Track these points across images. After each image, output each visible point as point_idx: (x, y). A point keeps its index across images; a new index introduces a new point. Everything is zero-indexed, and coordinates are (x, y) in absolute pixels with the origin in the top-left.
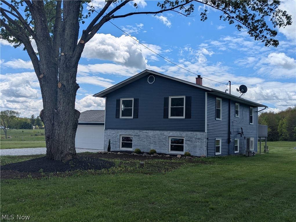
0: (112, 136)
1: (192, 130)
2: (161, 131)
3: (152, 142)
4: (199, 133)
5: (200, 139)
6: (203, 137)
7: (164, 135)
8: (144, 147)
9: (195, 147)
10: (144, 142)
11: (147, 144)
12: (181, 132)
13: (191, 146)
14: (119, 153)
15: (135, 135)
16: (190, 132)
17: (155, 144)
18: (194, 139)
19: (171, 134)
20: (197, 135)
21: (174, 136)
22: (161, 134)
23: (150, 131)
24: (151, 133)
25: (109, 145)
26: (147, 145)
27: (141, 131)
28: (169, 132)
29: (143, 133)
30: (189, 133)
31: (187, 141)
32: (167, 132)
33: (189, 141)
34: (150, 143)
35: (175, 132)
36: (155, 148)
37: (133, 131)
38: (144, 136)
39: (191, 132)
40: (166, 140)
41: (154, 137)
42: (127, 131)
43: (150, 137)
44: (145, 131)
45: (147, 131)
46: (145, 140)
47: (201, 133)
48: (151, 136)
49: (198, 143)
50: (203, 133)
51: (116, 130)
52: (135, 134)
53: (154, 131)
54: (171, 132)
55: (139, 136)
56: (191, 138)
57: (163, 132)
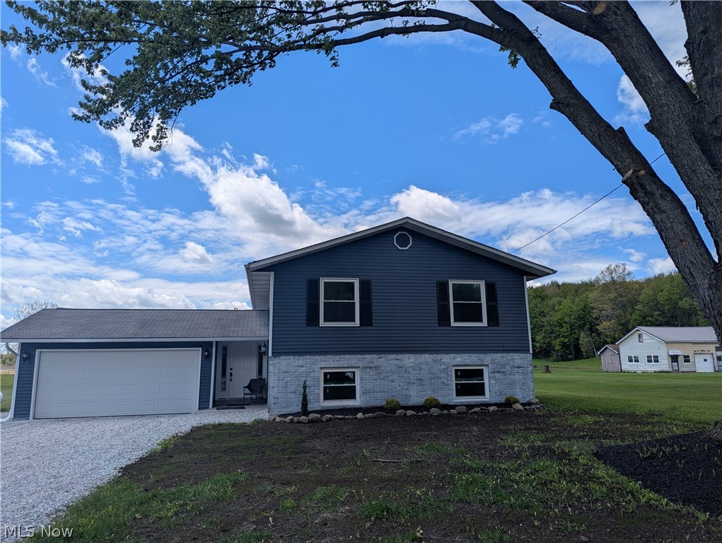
0: (295, 372)
1: (503, 350)
2: (435, 355)
3: (412, 381)
4: (517, 354)
5: (520, 367)
6: (526, 362)
7: (443, 363)
8: (393, 394)
9: (512, 384)
10: (393, 381)
11: (400, 386)
12: (482, 356)
13: (504, 382)
14: (360, 415)
15: (366, 368)
16: (499, 355)
17: (421, 385)
18: (508, 368)
19: (459, 359)
20: (514, 359)
21: (465, 363)
22: (435, 361)
23: (406, 356)
24: (409, 360)
25: (305, 396)
26: (400, 388)
27: (381, 355)
28: (453, 355)
29: (388, 362)
30: (498, 357)
31: (494, 372)
32: (448, 355)
33: (499, 372)
34: (409, 383)
35: (467, 355)
36: (422, 393)
37: (359, 356)
38: (392, 367)
39: (502, 355)
40: (447, 374)
41: (418, 368)
42: (343, 356)
43: (409, 370)
44: (393, 356)
45: (400, 356)
46: (395, 376)
47: (522, 355)
48: (410, 367)
49: (517, 377)
50: (525, 355)
51: (308, 357)
52: (366, 365)
53: (418, 356)
54: (458, 355)
55: (377, 368)
56: (503, 366)
57: (439, 356)
